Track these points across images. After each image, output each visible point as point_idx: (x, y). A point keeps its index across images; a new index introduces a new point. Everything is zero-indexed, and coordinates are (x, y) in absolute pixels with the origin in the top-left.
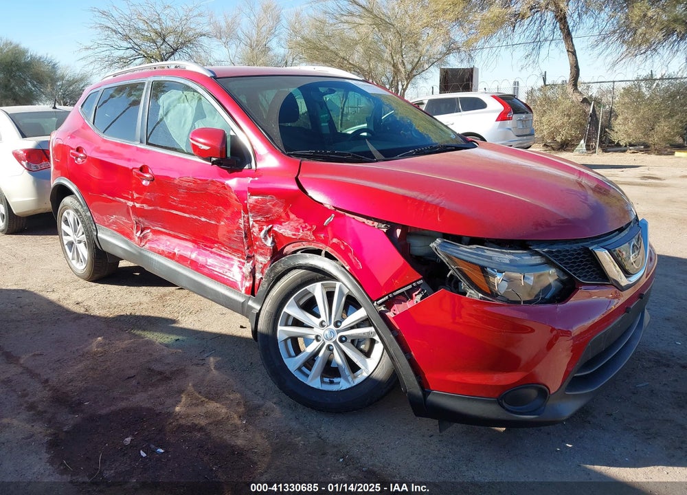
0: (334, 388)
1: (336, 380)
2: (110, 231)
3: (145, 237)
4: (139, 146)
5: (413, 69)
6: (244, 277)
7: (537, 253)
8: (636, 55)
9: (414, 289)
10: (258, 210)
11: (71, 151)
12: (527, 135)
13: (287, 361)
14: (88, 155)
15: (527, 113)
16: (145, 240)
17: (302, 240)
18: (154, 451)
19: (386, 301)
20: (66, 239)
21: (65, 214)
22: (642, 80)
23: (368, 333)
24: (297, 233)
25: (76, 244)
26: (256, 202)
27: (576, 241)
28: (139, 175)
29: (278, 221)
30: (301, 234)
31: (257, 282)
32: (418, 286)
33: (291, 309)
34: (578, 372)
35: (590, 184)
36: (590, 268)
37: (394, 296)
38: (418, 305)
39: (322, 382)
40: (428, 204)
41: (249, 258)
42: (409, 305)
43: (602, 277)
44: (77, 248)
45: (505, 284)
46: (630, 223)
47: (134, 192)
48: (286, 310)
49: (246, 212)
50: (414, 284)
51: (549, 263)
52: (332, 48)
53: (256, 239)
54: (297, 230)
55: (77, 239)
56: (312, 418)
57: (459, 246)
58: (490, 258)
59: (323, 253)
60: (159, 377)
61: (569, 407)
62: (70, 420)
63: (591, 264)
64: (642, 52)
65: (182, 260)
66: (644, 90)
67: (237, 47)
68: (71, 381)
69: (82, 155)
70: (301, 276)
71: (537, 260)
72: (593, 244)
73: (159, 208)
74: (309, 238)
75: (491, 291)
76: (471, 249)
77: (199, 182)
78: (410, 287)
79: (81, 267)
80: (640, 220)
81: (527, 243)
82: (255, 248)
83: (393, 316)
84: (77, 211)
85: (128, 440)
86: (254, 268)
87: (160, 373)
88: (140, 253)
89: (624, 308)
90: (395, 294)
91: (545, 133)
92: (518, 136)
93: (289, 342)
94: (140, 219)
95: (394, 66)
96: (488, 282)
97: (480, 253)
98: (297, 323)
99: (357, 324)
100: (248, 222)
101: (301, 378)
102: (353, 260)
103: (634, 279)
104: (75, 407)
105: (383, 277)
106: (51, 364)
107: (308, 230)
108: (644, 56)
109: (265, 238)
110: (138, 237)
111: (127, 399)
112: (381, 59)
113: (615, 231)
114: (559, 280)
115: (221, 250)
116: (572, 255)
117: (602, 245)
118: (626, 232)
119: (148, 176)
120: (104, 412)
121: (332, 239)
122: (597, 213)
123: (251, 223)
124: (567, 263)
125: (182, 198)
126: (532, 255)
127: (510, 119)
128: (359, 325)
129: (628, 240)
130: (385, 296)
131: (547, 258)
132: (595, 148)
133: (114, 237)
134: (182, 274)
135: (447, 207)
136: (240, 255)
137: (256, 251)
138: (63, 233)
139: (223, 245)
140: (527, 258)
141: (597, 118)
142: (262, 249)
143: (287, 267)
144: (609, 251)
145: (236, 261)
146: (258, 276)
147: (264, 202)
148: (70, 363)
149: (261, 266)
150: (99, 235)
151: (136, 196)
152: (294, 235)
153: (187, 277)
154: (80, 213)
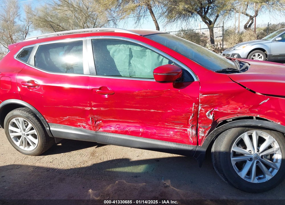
3: (99, 125)
10: (205, 101)
16: (99, 127)
17: (238, 113)
20: (13, 134)
21: (13, 120)
25: (24, 136)
26: (206, 98)
29: (219, 106)
31: (201, 138)
41: (193, 127)
44: (25, 139)
47: (92, 102)
48: (233, 149)
49: (197, 104)
53: (202, 116)
54: (236, 109)
59: (254, 117)
65: (134, 133)
73: (114, 109)
77: (156, 91)
82: (200, 121)
84: (27, 117)
86: (197, 131)
88: (95, 134)
94: (95, 116)
107: (246, 108)
109: (209, 115)
121: (266, 111)
123: (200, 109)
125: (138, 101)
134: (136, 141)
137: (200, 123)
142: (206, 121)
146: (202, 135)
149: (203, 129)
150: (51, 129)
151: (93, 104)
152: (232, 111)
153: (141, 142)
154: (31, 118)
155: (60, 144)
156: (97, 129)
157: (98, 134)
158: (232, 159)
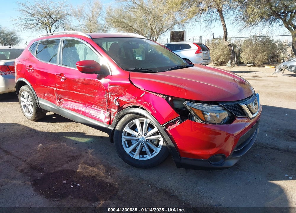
0: (144, 159)
1: (145, 156)
2: (44, 100)
3: (61, 102)
4: (59, 65)
5: (160, 31)
6: (106, 117)
7: (221, 106)
8: (250, 27)
9: (176, 120)
10: (112, 91)
11: (26, 67)
12: (208, 59)
13: (126, 149)
14: (34, 69)
15: (208, 50)
16: (61, 104)
17: (131, 102)
18: (76, 185)
19: (166, 125)
20: (22, 104)
21: (23, 93)
22: (252, 37)
23: (157, 138)
24: (129, 100)
25: (27, 106)
26: (112, 88)
27: (234, 101)
28: (59, 77)
29: (121, 95)
30: (131, 100)
31: (112, 119)
32: (178, 119)
33: (127, 129)
34: (236, 149)
35: (238, 80)
36: (239, 111)
37: (169, 123)
38: (178, 126)
39: (140, 157)
40: (181, 88)
41: (108, 110)
42: (174, 126)
43: (244, 114)
44: (28, 108)
45: (210, 117)
46: (253, 95)
47: (57, 84)
48: (125, 130)
49: (108, 92)
50: (177, 118)
51: (225, 109)
52: (125, 22)
53: (112, 102)
54: (129, 99)
55: (28, 104)
56: (136, 171)
57: (194, 104)
58: (205, 108)
59: (140, 107)
60: (72, 158)
61: (232, 162)
62: (39, 175)
63: (240, 110)
64: (252, 25)
65: (78, 111)
66: (253, 41)
67: (83, 20)
68: (36, 161)
69: (31, 69)
70: (131, 116)
71: (221, 108)
72: (240, 102)
73: (68, 91)
74: (134, 102)
75: (205, 120)
76: (198, 104)
77: (87, 80)
78: (175, 119)
79: (30, 116)
80: (256, 94)
81: (217, 102)
82: (111, 106)
83: (169, 130)
84: (28, 92)
85: (65, 181)
86: (110, 114)
87: (72, 157)
88: (59, 109)
89: (251, 126)
90: (169, 122)
91: (214, 58)
92: (204, 60)
93: (126, 142)
94: (59, 95)
95: (152, 30)
96: (204, 117)
97: (201, 106)
98: (129, 135)
99: (152, 135)
100: (108, 96)
101: (131, 156)
102: (153, 110)
103: (255, 115)
104: (40, 170)
105: (165, 116)
106: (26, 154)
107: (134, 99)
108: (253, 27)
109: (116, 102)
110: (58, 103)
111: (61, 167)
112: (146, 27)
113: (248, 98)
114: (229, 116)
115: (96, 107)
116: (233, 106)
117: (243, 103)
118: (251, 98)
119: (63, 77)
120: (53, 171)
121: (144, 102)
122: (241, 91)
123: (110, 96)
124: (232, 110)
125: (79, 86)
126: (219, 107)
127: (200, 53)
128: (153, 135)
129: (252, 101)
130: (166, 123)
131: (225, 108)
132: (234, 64)
133: (46, 102)
134: (78, 117)
135: (188, 90)
136: (104, 109)
137: (111, 107)
138: (21, 102)
139: (97, 105)
140: (217, 108)
141: (234, 52)
142: (114, 106)
143: (124, 113)
144: (246, 105)
145: (102, 111)
146: (112, 117)
147: (115, 88)
148: (34, 154)
149: (113, 113)
150: (39, 102)
151: (57, 85)
152: (127, 101)
153: (81, 118)
154: (30, 92)
155: (55, 118)
156: (60, 105)
157: (60, 108)
158: (122, 137)
